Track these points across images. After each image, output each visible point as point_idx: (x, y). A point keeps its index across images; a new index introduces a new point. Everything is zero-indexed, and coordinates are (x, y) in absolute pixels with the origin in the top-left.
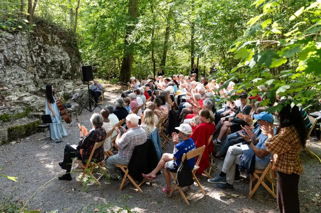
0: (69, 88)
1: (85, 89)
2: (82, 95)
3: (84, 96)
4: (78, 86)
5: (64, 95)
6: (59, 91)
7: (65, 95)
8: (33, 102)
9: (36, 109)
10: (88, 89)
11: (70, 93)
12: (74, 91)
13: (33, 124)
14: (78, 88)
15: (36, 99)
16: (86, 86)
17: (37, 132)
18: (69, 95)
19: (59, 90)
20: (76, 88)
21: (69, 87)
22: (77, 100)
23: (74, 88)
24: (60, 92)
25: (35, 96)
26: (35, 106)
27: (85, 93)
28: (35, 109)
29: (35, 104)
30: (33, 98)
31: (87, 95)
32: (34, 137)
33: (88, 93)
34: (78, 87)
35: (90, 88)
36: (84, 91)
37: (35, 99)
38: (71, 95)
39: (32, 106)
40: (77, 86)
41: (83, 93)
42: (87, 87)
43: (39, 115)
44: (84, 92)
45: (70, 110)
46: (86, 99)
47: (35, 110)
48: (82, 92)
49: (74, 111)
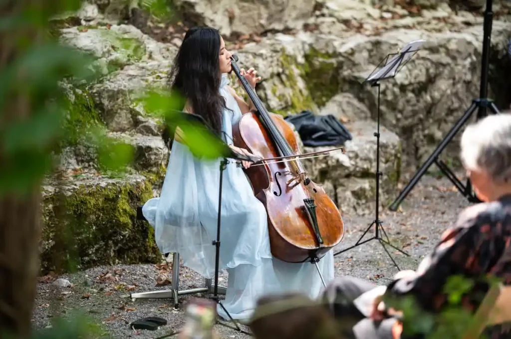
0: (346, 22)
1: (460, 41)
2: (431, 80)
3: (443, 85)
4: (411, 14)
5: (306, 57)
6: (275, 32)
7: (318, 62)
8: (117, 65)
9: (134, 114)
10: (479, 45)
11: (353, 52)
12: (377, 44)
13: (107, 199)
14: (407, 27)
15: (136, 50)
16: (468, 24)
17: (120, 254)
18: (340, 65)
19: (280, 20)
20: (396, 27)
21: (346, 15)
22: (392, 106)
23: (380, 24)
24: (281, 37)
25: (134, 31)
26: (131, 92)
27: (452, 70)
28: (123, 113)
29: (132, 77)
30: (117, 44)
31: (468, 83)
32: (103, 280)
33: (473, 68)
34: (409, 21)
35: (493, 40)
36: (448, 52)
37: (130, 52)
38: (355, 64)
39: (110, 85)
40: (402, 17)
41: (438, 64)
42: (479, 31)
43: (149, 149)
44: (446, 60)
45: (339, 165)
46: (451, 111)
47: (123, 119)
48: (435, 57)
49: (365, 174)
